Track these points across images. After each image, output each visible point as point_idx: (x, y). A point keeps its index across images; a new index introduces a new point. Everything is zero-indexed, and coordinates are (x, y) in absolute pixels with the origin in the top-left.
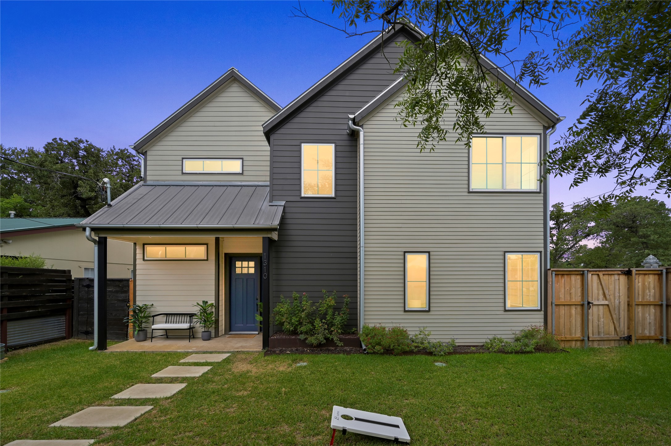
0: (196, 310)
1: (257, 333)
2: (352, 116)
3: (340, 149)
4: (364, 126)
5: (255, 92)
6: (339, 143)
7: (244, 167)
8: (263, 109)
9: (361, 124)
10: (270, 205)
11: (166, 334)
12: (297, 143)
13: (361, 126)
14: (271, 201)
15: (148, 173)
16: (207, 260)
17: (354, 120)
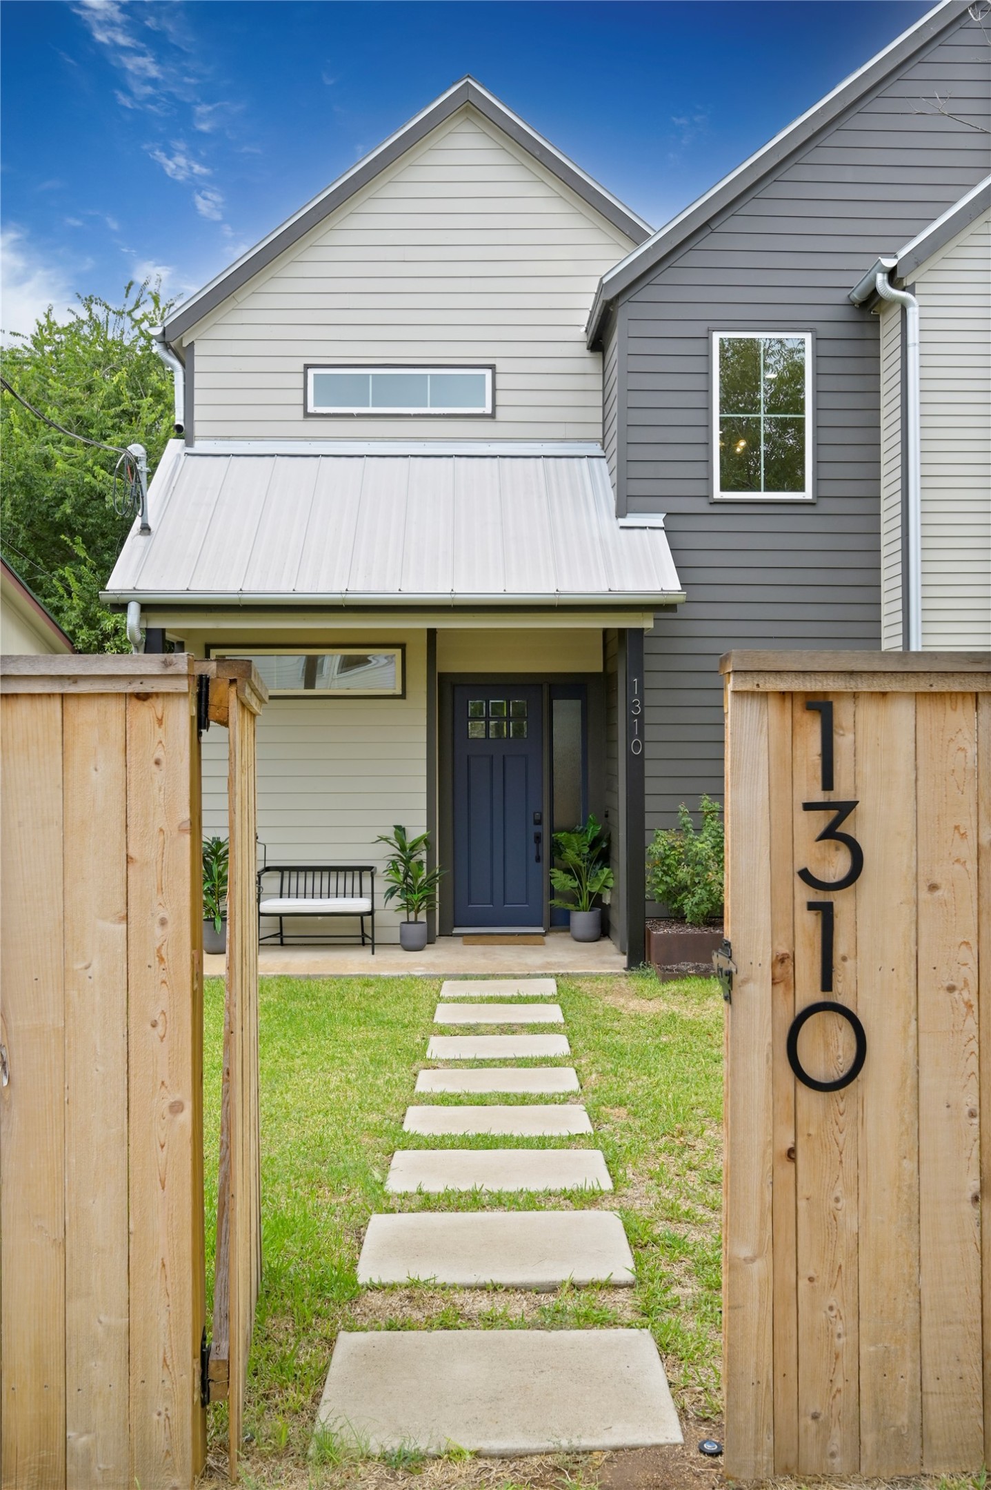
0: (381, 855)
1: (541, 930)
2: (890, 263)
3: (828, 348)
4: (918, 289)
5: (537, 153)
6: (826, 330)
7: (498, 394)
8: (556, 206)
9: (908, 282)
10: (622, 527)
11: (281, 933)
12: (699, 329)
13: (911, 289)
14: (620, 513)
15: (198, 413)
16: (403, 696)
17: (892, 274)
